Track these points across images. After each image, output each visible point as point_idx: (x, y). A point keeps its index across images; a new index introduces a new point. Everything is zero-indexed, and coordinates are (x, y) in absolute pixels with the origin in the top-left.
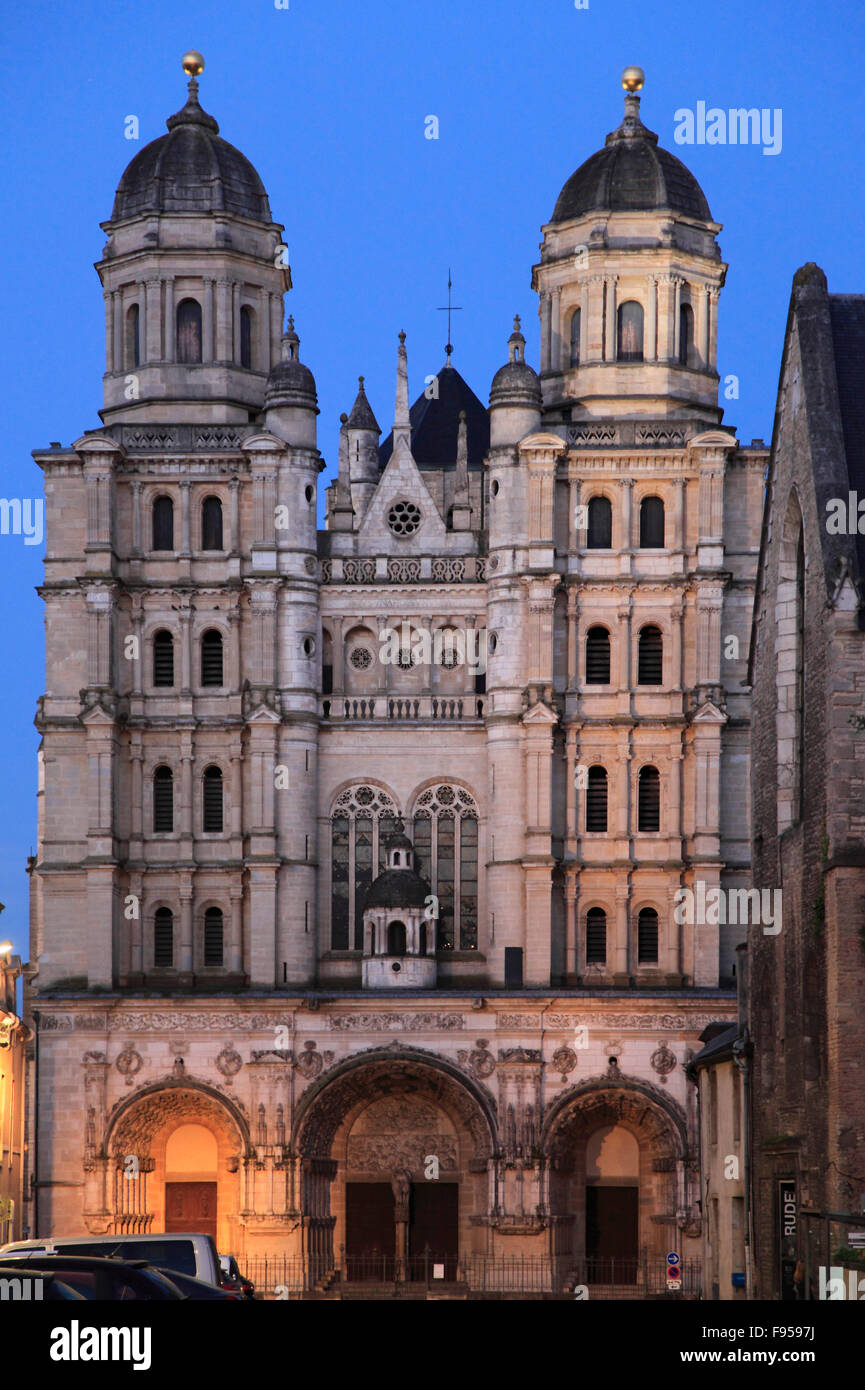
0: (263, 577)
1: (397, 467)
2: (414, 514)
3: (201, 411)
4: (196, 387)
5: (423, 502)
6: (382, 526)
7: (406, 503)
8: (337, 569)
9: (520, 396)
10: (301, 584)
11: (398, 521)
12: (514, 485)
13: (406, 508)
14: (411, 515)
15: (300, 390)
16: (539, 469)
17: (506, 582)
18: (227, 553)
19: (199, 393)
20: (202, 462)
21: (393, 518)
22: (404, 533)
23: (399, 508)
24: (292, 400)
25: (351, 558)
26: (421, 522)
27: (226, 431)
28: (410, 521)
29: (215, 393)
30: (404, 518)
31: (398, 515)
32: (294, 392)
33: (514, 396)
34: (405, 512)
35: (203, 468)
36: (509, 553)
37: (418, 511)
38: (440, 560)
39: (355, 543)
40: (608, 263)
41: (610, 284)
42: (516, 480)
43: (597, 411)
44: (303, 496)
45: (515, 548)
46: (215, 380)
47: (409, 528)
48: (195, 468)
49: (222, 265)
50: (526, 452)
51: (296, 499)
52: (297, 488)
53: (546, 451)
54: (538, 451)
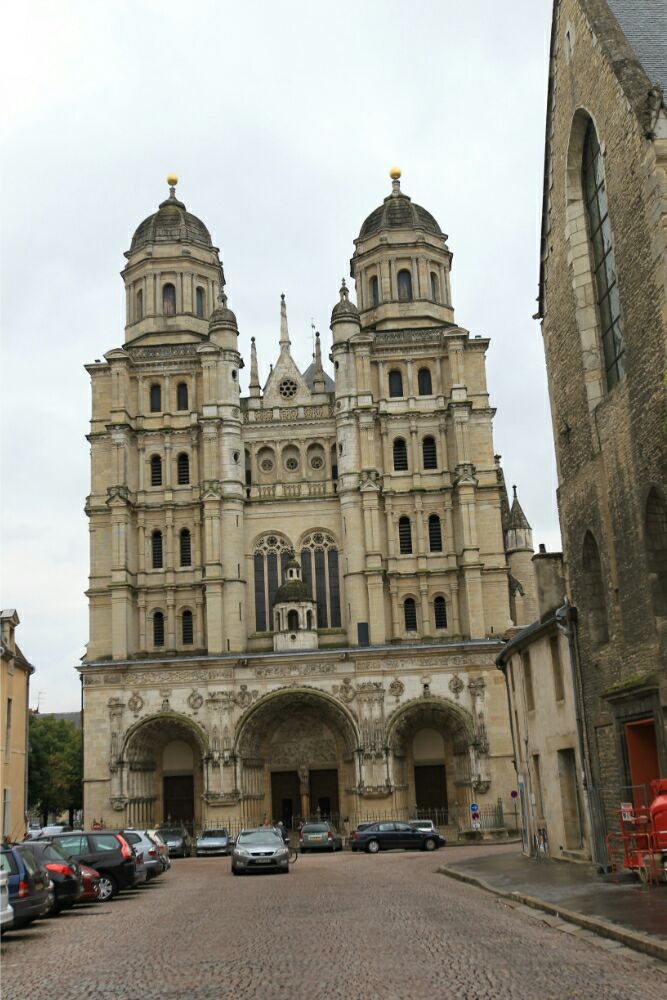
0: (210, 420)
3: (175, 337)
4: (173, 326)
5: (298, 380)
6: (276, 393)
7: (288, 381)
8: (252, 416)
10: (230, 423)
11: (285, 390)
12: (347, 363)
13: (289, 383)
14: (292, 387)
15: (227, 321)
16: (361, 353)
17: (347, 415)
18: (190, 412)
19: (175, 329)
20: (175, 363)
21: (282, 389)
22: (288, 396)
23: (285, 384)
24: (223, 326)
25: (259, 410)
26: (297, 390)
27: (189, 347)
28: (291, 390)
29: (183, 328)
30: (288, 389)
31: (285, 387)
32: (224, 322)
33: (344, 317)
34: (289, 385)
35: (176, 367)
36: (347, 400)
37: (295, 385)
38: (309, 408)
39: (262, 403)
40: (390, 252)
41: (392, 262)
42: (348, 361)
43: (390, 326)
44: (230, 376)
45: (350, 397)
46: (183, 322)
47: (291, 394)
48: (172, 368)
49: (186, 265)
50: (353, 345)
51: (226, 377)
52: (227, 372)
53: (364, 344)
54: (359, 344)
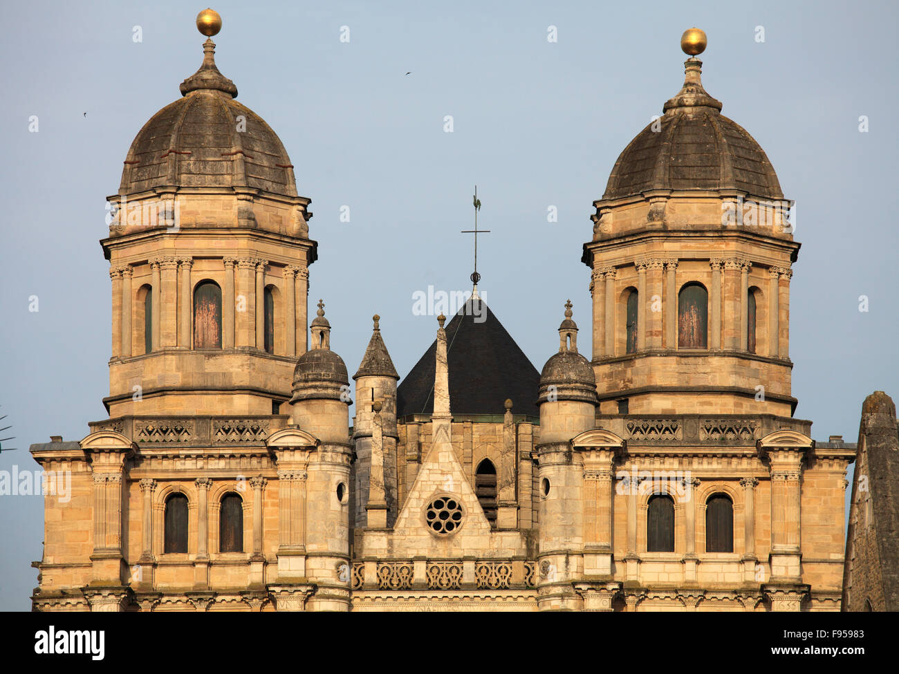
0: (291, 586)
1: (436, 460)
2: (455, 511)
3: (221, 401)
4: (216, 374)
5: (465, 499)
6: (419, 524)
7: (446, 499)
8: (371, 573)
9: (572, 389)
10: (331, 592)
11: (437, 519)
12: (567, 485)
13: (446, 504)
14: (452, 512)
15: (331, 381)
16: (594, 468)
17: (559, 590)
18: (248, 556)
19: (219, 384)
20: (221, 457)
21: (431, 515)
22: (443, 532)
23: (438, 504)
24: (322, 392)
25: (386, 560)
26: (463, 520)
27: (249, 424)
28: (450, 519)
29: (237, 382)
30: (444, 515)
31: (437, 512)
32: (325, 383)
33: (566, 389)
34: (445, 508)
35: (222, 464)
36: (562, 559)
37: (460, 508)
38: (484, 564)
39: (390, 543)
40: (668, 246)
41: (671, 268)
42: (569, 479)
43: (658, 404)
44: (334, 495)
45: (568, 554)
46: (236, 368)
47: (450, 526)
48: (213, 464)
49: (243, 243)
50: (580, 450)
51: (327, 499)
52: (327, 487)
53: (602, 449)
54: (593, 449)
